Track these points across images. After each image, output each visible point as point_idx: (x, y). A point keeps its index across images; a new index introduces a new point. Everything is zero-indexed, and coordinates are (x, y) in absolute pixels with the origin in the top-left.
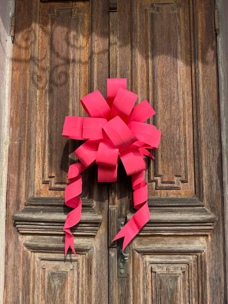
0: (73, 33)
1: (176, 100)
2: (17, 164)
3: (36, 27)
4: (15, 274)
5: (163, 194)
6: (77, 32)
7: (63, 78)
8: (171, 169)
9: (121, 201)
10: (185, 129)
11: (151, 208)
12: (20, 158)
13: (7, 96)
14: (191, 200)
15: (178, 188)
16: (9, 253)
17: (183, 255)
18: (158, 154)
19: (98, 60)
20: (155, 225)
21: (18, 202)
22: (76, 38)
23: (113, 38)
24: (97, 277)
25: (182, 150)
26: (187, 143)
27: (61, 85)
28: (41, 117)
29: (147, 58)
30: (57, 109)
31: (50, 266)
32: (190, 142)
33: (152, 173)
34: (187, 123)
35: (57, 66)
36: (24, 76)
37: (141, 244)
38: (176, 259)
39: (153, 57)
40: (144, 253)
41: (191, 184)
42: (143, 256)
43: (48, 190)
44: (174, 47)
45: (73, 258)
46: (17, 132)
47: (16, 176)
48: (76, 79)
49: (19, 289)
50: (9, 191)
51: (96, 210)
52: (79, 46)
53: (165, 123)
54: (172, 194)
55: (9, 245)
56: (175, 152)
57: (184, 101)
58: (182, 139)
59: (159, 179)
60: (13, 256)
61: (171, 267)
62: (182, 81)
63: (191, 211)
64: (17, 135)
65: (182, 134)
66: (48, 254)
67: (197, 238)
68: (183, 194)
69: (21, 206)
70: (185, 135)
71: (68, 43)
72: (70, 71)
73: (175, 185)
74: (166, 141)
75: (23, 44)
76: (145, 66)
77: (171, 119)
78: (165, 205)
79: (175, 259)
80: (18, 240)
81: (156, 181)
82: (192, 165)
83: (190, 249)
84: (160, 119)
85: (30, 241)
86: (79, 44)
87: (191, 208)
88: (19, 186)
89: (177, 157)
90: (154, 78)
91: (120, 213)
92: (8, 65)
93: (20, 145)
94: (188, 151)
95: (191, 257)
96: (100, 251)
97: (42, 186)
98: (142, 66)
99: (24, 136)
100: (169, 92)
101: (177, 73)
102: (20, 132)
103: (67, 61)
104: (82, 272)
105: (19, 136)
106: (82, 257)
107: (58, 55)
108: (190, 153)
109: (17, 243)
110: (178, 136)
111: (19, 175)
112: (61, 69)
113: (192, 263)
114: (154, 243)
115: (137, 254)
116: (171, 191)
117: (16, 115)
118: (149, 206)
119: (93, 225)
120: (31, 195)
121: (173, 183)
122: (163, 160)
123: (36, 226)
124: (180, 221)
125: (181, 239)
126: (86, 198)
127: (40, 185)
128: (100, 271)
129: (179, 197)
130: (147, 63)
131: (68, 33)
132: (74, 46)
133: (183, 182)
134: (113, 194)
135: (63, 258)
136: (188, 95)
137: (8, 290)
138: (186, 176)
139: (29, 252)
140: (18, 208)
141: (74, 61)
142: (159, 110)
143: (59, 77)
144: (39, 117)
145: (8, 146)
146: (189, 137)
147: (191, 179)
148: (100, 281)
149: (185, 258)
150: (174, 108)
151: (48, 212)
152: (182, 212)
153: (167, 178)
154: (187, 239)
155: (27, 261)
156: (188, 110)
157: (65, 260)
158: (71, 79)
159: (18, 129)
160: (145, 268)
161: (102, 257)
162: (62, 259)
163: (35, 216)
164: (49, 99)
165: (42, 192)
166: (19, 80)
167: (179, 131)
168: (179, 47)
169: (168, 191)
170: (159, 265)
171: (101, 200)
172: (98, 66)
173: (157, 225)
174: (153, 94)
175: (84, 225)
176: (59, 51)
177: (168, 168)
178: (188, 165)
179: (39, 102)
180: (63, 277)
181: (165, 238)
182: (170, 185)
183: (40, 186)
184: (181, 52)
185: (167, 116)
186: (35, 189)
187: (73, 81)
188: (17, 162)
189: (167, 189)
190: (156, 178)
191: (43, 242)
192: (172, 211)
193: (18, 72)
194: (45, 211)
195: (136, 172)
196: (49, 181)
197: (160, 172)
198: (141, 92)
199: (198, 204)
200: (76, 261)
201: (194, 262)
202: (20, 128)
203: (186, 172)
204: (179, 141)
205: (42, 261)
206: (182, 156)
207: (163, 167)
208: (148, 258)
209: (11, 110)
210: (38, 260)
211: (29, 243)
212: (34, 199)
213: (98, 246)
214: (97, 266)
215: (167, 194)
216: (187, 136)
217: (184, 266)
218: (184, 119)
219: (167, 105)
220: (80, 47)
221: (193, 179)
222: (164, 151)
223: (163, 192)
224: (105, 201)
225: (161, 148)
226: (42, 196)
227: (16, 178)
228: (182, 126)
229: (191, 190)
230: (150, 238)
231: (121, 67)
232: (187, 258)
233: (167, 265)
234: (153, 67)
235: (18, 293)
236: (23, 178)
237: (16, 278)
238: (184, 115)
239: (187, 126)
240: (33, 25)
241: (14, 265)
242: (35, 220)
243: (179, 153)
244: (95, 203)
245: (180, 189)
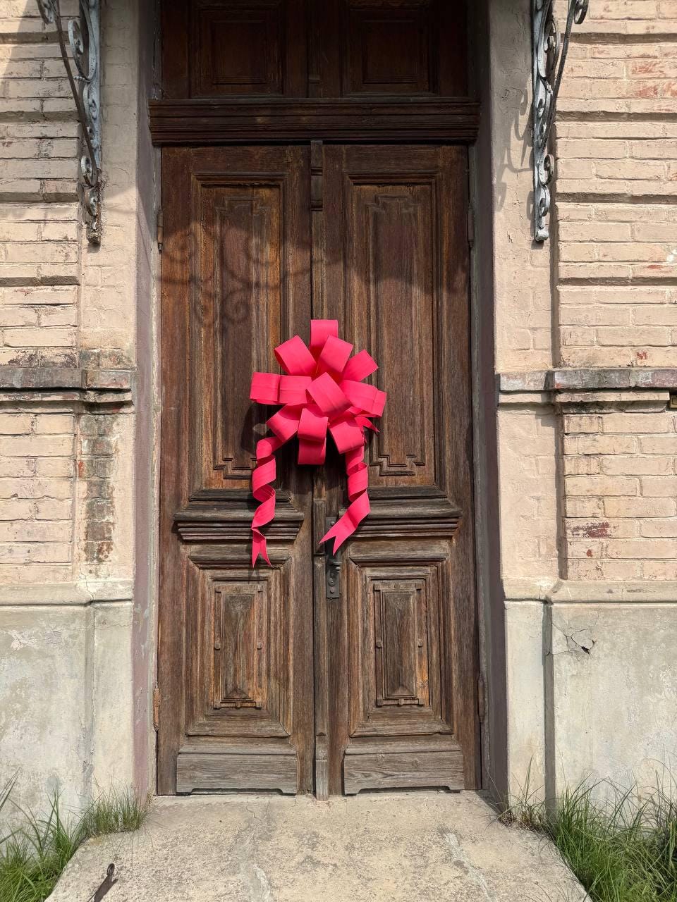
0: (254, 241)
1: (408, 346)
2: (175, 441)
3: (198, 228)
4: (175, 601)
5: (390, 482)
6: (262, 238)
7: (242, 311)
8: (401, 446)
9: (330, 493)
10: (422, 389)
11: (372, 502)
12: (179, 432)
13: (155, 337)
14: (430, 489)
15: (411, 474)
16: (165, 572)
17: (417, 566)
18: (383, 425)
19: (295, 285)
21: (178, 496)
22: (260, 249)
24: (296, 600)
25: (418, 419)
26: (425, 409)
27: (239, 322)
28: (208, 370)
29: (367, 281)
30: (234, 359)
31: (227, 589)
32: (429, 408)
33: (375, 453)
34: (425, 380)
35: (232, 293)
36: (180, 306)
37: (359, 551)
38: (409, 572)
39: (376, 280)
40: (363, 564)
41: (429, 468)
42: (362, 569)
43: (222, 479)
44: (407, 266)
45: (261, 575)
46: (174, 393)
47: (174, 458)
48: (262, 314)
49: (182, 623)
50: (164, 480)
51: (295, 506)
52: (264, 261)
53: (394, 380)
54: (403, 482)
55: (165, 560)
56: (408, 422)
57: (421, 348)
58: (418, 403)
59: (384, 461)
60: (171, 577)
61: (402, 584)
62: (419, 319)
63: (428, 504)
64: (174, 397)
65: (417, 397)
66: (224, 571)
67: (437, 542)
68: (418, 481)
69: (182, 502)
70: (422, 397)
71: (249, 257)
72: (253, 301)
73: (407, 469)
74: (395, 406)
75: (178, 255)
76: (365, 295)
77: (402, 374)
78: (392, 496)
79: (406, 571)
80: (179, 552)
81: (380, 464)
82: (431, 441)
83: (426, 556)
84: (386, 374)
85: (197, 552)
86: (265, 257)
87: (428, 500)
88: (179, 474)
89: (410, 429)
90: (377, 313)
91: (328, 509)
92: (155, 288)
93: (179, 412)
94: (426, 421)
95: (429, 569)
96: (301, 563)
97: (213, 474)
98: (360, 294)
99: (185, 398)
100: (399, 336)
101: (411, 306)
102: (178, 392)
103: (248, 285)
104: (275, 595)
105: (176, 398)
106: (274, 573)
107: (233, 275)
108: (429, 423)
109: (177, 556)
110: (411, 399)
111: (179, 456)
112: (238, 297)
113: (431, 577)
114: (376, 549)
115: (353, 564)
116: (402, 477)
117: (171, 367)
118: (371, 499)
119: (292, 525)
120: (197, 485)
121: (404, 466)
122: (390, 434)
123: (209, 529)
125: (414, 543)
126: (280, 489)
127: (209, 472)
128: (301, 592)
129: (413, 486)
130: (368, 290)
131: (248, 240)
132: (257, 261)
133: (418, 464)
134: (319, 482)
135: (247, 575)
136: (426, 338)
137: (164, 626)
138: (423, 456)
139: (197, 569)
140: (178, 505)
141: (258, 284)
142: (385, 361)
143: (237, 309)
144: (205, 369)
145: (159, 413)
146: (428, 400)
147: (429, 460)
148: (301, 606)
149: (420, 571)
150: (405, 358)
151: (225, 509)
152: (414, 505)
153: (395, 459)
154: (422, 543)
155: (192, 581)
156: (427, 362)
157: (249, 579)
158: (254, 313)
159: (175, 388)
160: (365, 586)
161: (303, 573)
162: (246, 577)
163: (208, 514)
164: (221, 343)
165: (213, 482)
166: (174, 313)
167: (414, 392)
168: (415, 267)
169: (397, 477)
170: (384, 581)
171: (301, 491)
172: (295, 294)
174: (377, 337)
175: (278, 525)
176: (235, 269)
177: (398, 445)
178: (426, 441)
179: (205, 346)
180: (248, 601)
181: (393, 543)
182: (399, 469)
183: (210, 474)
184: (418, 274)
185: (396, 369)
186: (203, 477)
187: (258, 316)
188: (174, 437)
189: (395, 474)
190: (380, 460)
191: (218, 553)
192: (401, 505)
193: (171, 299)
194: (219, 508)
195: (351, 448)
196: (224, 466)
197: (386, 451)
198: (359, 334)
199: (437, 494)
200: (266, 579)
201: (433, 575)
202: (179, 387)
203: (422, 450)
204: (413, 407)
205: (214, 583)
206: (418, 429)
207: (390, 444)
208: (368, 572)
209: (162, 358)
210: (210, 580)
211: (196, 555)
212: (203, 491)
213: (297, 556)
214: (296, 585)
215: (396, 483)
216: (425, 399)
217: (420, 582)
218: (421, 375)
219: (396, 355)
220: (267, 262)
221: (433, 461)
222: (391, 421)
223: (390, 478)
224: (307, 494)
225: (388, 416)
226: (213, 487)
227: (174, 462)
228: (418, 385)
229: (430, 476)
230: (371, 543)
231: (329, 295)
232: (423, 570)
233: (396, 581)
234: (377, 297)
235: (180, 630)
236: (185, 461)
237: (176, 607)
238: (421, 369)
239: (425, 385)
240: (193, 225)
241: (174, 589)
243: (413, 424)
244: (292, 497)
245: (415, 475)
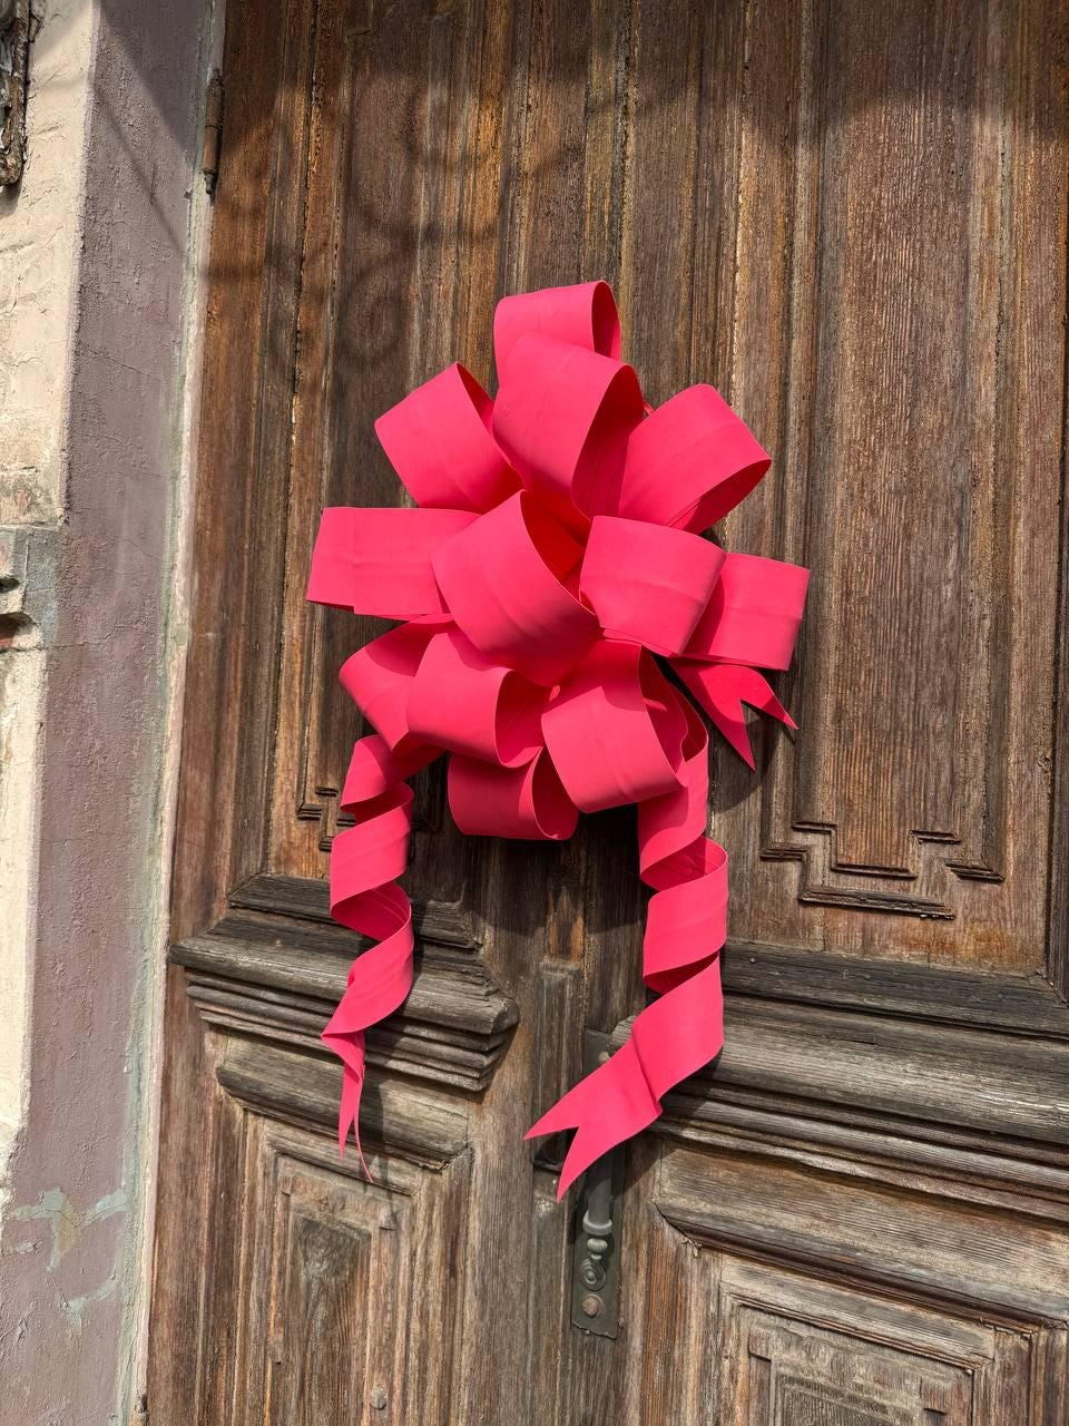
0: (433, 96)
1: (947, 373)
2: (212, 728)
3: (293, 104)
4: (188, 1187)
5: (841, 936)
6: (453, 86)
7: (387, 326)
8: (890, 791)
9: (605, 947)
10: (1003, 548)
12: (220, 705)
13: (186, 436)
14: (1009, 995)
15: (934, 913)
16: (173, 1097)
17: (936, 1311)
18: (815, 700)
19: (534, 210)
20: (758, 1100)
21: (207, 888)
22: (447, 120)
23: (604, 74)
24: (483, 1295)
25: (979, 678)
26: (1018, 634)
27: (375, 363)
28: (303, 521)
29: (786, 144)
30: (358, 481)
31: (313, 1188)
32: (1034, 631)
33: (778, 808)
34: (1022, 509)
35: (363, 275)
36: (243, 341)
37: (695, 1186)
38: (894, 1323)
39: (818, 136)
40: (714, 1241)
41: (1023, 897)
42: (707, 1256)
43: (316, 850)
44: (955, 39)
45: (393, 1177)
46: (216, 590)
47: (207, 778)
48: (439, 323)
49: (199, 1252)
50: (181, 841)
51: (495, 970)
52: (458, 152)
53: (873, 512)
54: (897, 942)
55: (174, 1063)
56: (926, 693)
57: (1007, 371)
58: (981, 609)
59: (815, 841)
60: (183, 1113)
61: (862, 1368)
62: (1001, 246)
63: (995, 1060)
64: (215, 604)
65: (980, 583)
66: (302, 1136)
67: (1033, 1233)
68: (967, 945)
69: (215, 906)
70: (1002, 582)
71: (412, 149)
72: (416, 288)
73: (917, 892)
74: (874, 622)
75: (246, 197)
76: (779, 195)
77: (908, 490)
78: (834, 997)
79: (884, 1318)
80: (202, 1049)
81: (799, 855)
82: (1039, 776)
83: (974, 1289)
84: (841, 493)
85: (239, 1062)
86: (459, 142)
87: (1000, 1042)
88: (214, 824)
89: (938, 720)
90: (819, 254)
91: (597, 1003)
92: (195, 302)
93: (224, 642)
94: (1017, 688)
95: (987, 1339)
96: (503, 1177)
97: (298, 829)
98: (762, 196)
99: (238, 605)
100: (905, 326)
101: (964, 196)
102: (225, 590)
103: (405, 240)
104: (426, 1253)
105: (221, 609)
106: (426, 1182)
107: (370, 219)
108: (1030, 700)
109: (197, 1061)
110: (948, 591)
111: (215, 775)
112: (377, 284)
113: (995, 1374)
114: (762, 1197)
115: (668, 1230)
116: (895, 922)
117: (214, 521)
120: (252, 862)
121: (903, 876)
122: (844, 738)
123: (253, 1004)
124: (901, 1105)
125: (925, 1217)
126: (456, 906)
127: (289, 825)
128: (496, 1272)
129: (942, 964)
130: (789, 171)
131: (413, 101)
132: (438, 161)
133: (968, 875)
134: (565, 899)
135: (354, 1165)
136: (1038, 328)
137: (165, 1244)
138: (994, 842)
139: (237, 1108)
140: (208, 914)
141: (432, 233)
142: (843, 438)
143: (373, 319)
144: (297, 519)
145: (184, 647)
146: (1033, 597)
147: (1024, 864)
148: (493, 1321)
149: (946, 1334)
150: (930, 418)
151: (302, 947)
152: (933, 1055)
153: (863, 846)
154: (962, 1225)
155: (229, 1147)
156: (1035, 428)
157: (361, 1178)
158: (416, 327)
159: (219, 576)
160: (714, 1323)
161: (507, 1207)
162: (353, 1171)
163: (246, 959)
164: (331, 437)
165: (294, 853)
166: (229, 359)
167: (961, 560)
168: (994, 31)
169: (874, 919)
170: (794, 1327)
171: (517, 923)
172: (535, 237)
173: (770, 1103)
174: (814, 348)
175: (424, 1033)
176: (376, 200)
177: (874, 789)
178: (1013, 776)
179: (300, 450)
180: (347, 1253)
181: (830, 1188)
182: (882, 887)
183: (289, 831)
184: (1004, 60)
185: (888, 472)
186: (273, 839)
187: (425, 331)
188: (209, 717)
189: (863, 905)
190: (799, 839)
191: (285, 1078)
192: (871, 1042)
193: (225, 327)
194: (291, 942)
195: (623, 795)
196: (317, 811)
197: (824, 806)
198: (749, 347)
199: (1044, 1025)
200: (404, 1192)
201: (1007, 1371)
202: (226, 574)
203: (993, 816)
204: (959, 625)
205: (283, 1161)
206: (975, 718)
207: (842, 779)
208: (730, 1273)
209: (198, 493)
210: (269, 1151)
211: (235, 1068)
212: (263, 882)
213: (492, 1148)
214: (484, 1244)
215: (868, 942)
216: (1019, 592)
217: (944, 1380)
218: (1005, 484)
219: (890, 408)
220: (465, 157)
221: (1042, 866)
222: (854, 683)
223: (842, 920)
224: (533, 935)
225: (837, 667)
226: (294, 873)
227: (205, 788)
228: (983, 533)
229: (1022, 932)
230: (743, 1166)
231: (641, 221)
232: (961, 1336)
233: (840, 1341)
234: (820, 191)
235: (195, 1272)
236: (228, 787)
237: (190, 1203)
238: (1006, 462)
239: (1021, 532)
240: (281, 102)
241: (187, 1151)
242: (244, 977)
243: (951, 699)
244: (488, 936)
245: (951, 918)
